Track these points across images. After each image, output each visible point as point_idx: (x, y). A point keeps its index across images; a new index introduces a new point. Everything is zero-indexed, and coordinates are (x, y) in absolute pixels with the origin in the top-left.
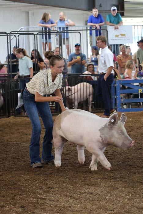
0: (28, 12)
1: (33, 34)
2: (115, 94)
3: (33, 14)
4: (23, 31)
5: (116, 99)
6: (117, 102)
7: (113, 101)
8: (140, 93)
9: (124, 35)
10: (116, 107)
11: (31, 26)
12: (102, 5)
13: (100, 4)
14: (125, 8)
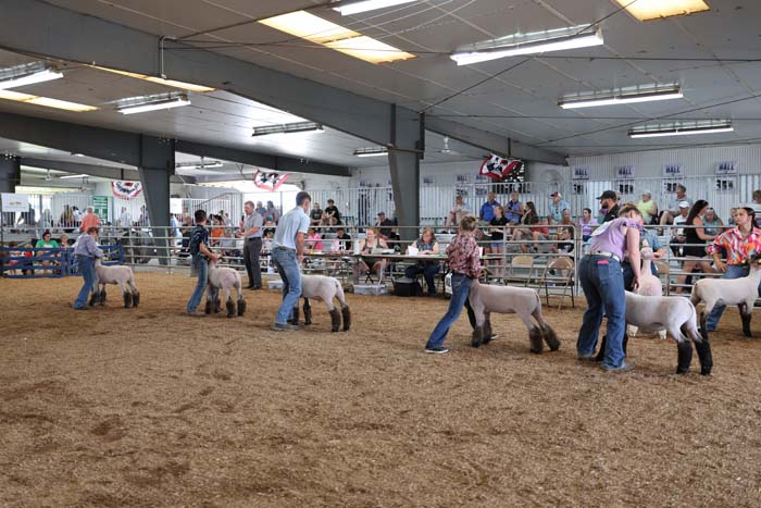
14: (21, 177)
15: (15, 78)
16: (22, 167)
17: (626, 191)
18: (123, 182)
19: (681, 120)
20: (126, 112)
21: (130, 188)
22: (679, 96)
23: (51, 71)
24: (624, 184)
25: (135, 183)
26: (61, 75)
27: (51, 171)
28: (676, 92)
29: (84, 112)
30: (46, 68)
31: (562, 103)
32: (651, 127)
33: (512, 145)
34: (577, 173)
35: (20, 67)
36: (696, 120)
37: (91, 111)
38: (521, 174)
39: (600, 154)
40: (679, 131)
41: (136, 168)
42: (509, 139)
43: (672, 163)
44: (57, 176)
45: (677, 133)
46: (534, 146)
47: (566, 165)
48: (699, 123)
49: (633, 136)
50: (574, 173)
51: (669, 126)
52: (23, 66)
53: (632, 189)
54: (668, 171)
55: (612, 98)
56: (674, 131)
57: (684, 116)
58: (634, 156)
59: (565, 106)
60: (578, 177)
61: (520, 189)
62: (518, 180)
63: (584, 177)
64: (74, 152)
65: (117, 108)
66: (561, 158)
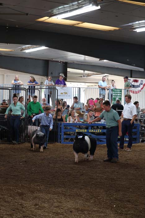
0: (4, 75)
1: (8, 89)
2: (61, 132)
3: (7, 76)
4: (1, 87)
5: (61, 135)
6: (62, 137)
7: (59, 136)
8: (77, 132)
9: (67, 93)
10: (61, 141)
11: (5, 84)
12: (53, 73)
13: (51, 72)
14: (67, 76)
15: (71, 11)
16: (69, 70)
18: (132, 79)
20: (138, 30)
21: (136, 84)
23: (93, 5)
25: (140, 80)
26: (99, 7)
27: (86, 72)
29: (110, 31)
30: (90, 3)
35: (74, 3)
37: (115, 30)
41: (142, 70)
44: (88, 75)
52: (76, 3)
64: (102, 58)
65: (132, 28)
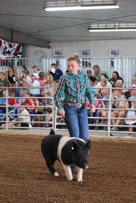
17: (87, 65)
19: (120, 22)
22: (117, 7)
24: (85, 61)
28: (115, 4)
31: (46, 7)
32: (101, 26)
33: (14, 33)
34: (56, 53)
36: (128, 22)
38: (20, 53)
39: (70, 41)
40: (118, 28)
42: (12, 30)
43: (115, 49)
45: (117, 30)
46: (28, 35)
47: (49, 47)
48: (129, 24)
49: (90, 31)
50: (54, 52)
51: (112, 25)
53: (90, 64)
54: (112, 53)
55: (77, 5)
56: (115, 28)
57: (121, 19)
58: (92, 44)
59: (48, 10)
60: (57, 55)
61: (18, 63)
62: (18, 57)
63: (60, 56)
66: (46, 43)
